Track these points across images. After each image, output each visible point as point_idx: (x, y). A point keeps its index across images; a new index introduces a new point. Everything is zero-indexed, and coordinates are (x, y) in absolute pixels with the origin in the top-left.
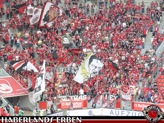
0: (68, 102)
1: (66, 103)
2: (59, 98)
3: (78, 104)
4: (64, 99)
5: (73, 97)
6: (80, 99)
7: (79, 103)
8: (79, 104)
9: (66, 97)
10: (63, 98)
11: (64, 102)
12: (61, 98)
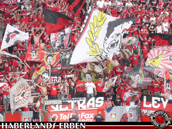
0: (66, 113)
1: (61, 115)
2: (46, 104)
3: (85, 117)
4: (57, 106)
5: (76, 101)
6: (91, 106)
7: (88, 115)
8: (88, 117)
9: (60, 102)
10: (55, 105)
11: (55, 112)
12: (50, 105)
